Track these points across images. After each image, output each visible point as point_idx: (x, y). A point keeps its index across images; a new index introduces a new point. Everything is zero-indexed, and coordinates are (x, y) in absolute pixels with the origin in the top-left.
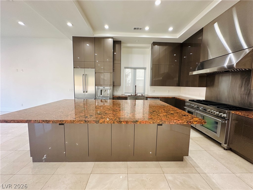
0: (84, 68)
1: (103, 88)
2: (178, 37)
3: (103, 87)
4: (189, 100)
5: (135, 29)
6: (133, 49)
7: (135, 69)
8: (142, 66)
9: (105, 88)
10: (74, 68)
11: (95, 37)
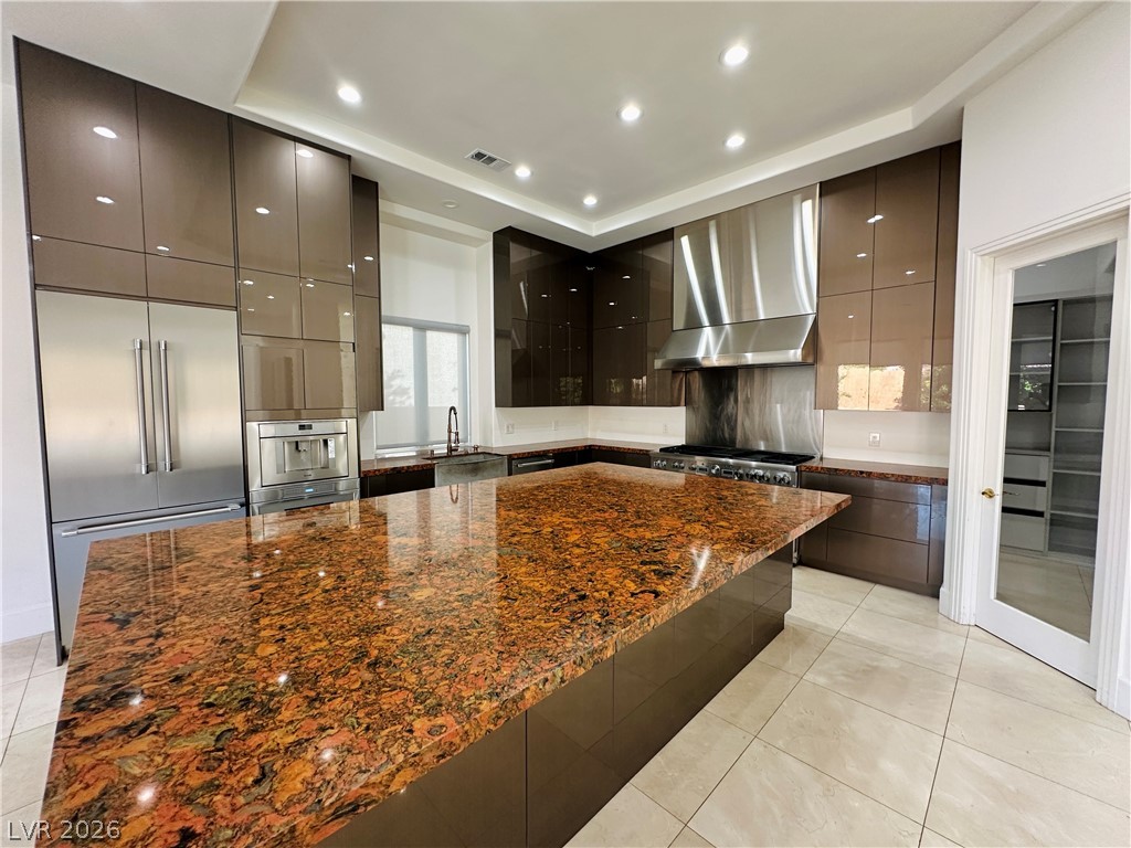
0: (147, 298)
1: (302, 427)
2: (594, 233)
3: (297, 426)
4: (661, 450)
5: (479, 156)
6: (411, 234)
7: (421, 328)
8: (452, 320)
9: (310, 427)
10: (35, 286)
11: (230, 115)
